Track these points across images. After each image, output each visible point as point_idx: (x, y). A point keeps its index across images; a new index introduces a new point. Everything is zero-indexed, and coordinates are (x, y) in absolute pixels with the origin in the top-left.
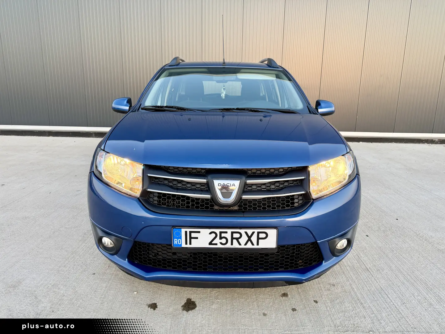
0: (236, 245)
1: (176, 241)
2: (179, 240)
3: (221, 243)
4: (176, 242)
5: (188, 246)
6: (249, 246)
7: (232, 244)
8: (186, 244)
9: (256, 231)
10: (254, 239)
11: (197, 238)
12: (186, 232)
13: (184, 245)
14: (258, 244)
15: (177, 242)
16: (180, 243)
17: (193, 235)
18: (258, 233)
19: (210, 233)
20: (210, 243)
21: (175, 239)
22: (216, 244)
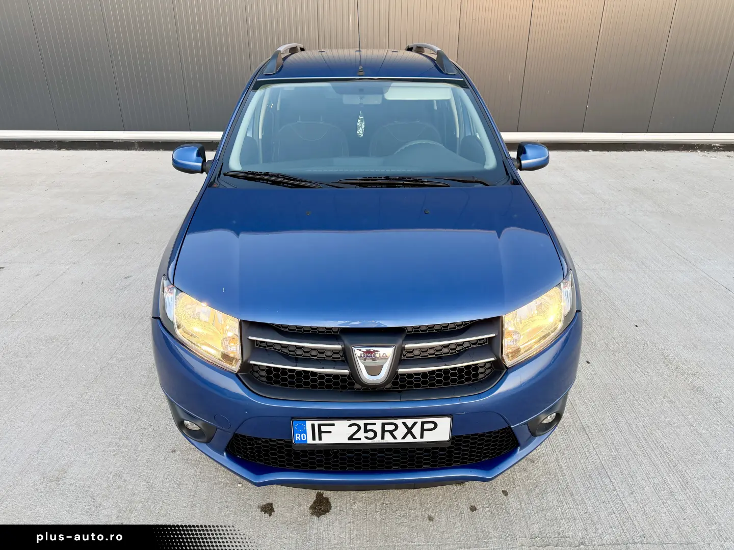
0: (388, 439)
1: (298, 436)
2: (303, 435)
3: (367, 438)
4: (299, 438)
5: (317, 441)
6: (409, 439)
7: (383, 438)
8: (314, 439)
9: (420, 421)
10: (417, 430)
11: (330, 432)
12: (313, 426)
13: (310, 441)
14: (422, 437)
15: (301, 438)
16: (304, 438)
17: (323, 428)
18: (423, 423)
19: (350, 426)
20: (350, 438)
21: (296, 435)
22: (360, 439)
